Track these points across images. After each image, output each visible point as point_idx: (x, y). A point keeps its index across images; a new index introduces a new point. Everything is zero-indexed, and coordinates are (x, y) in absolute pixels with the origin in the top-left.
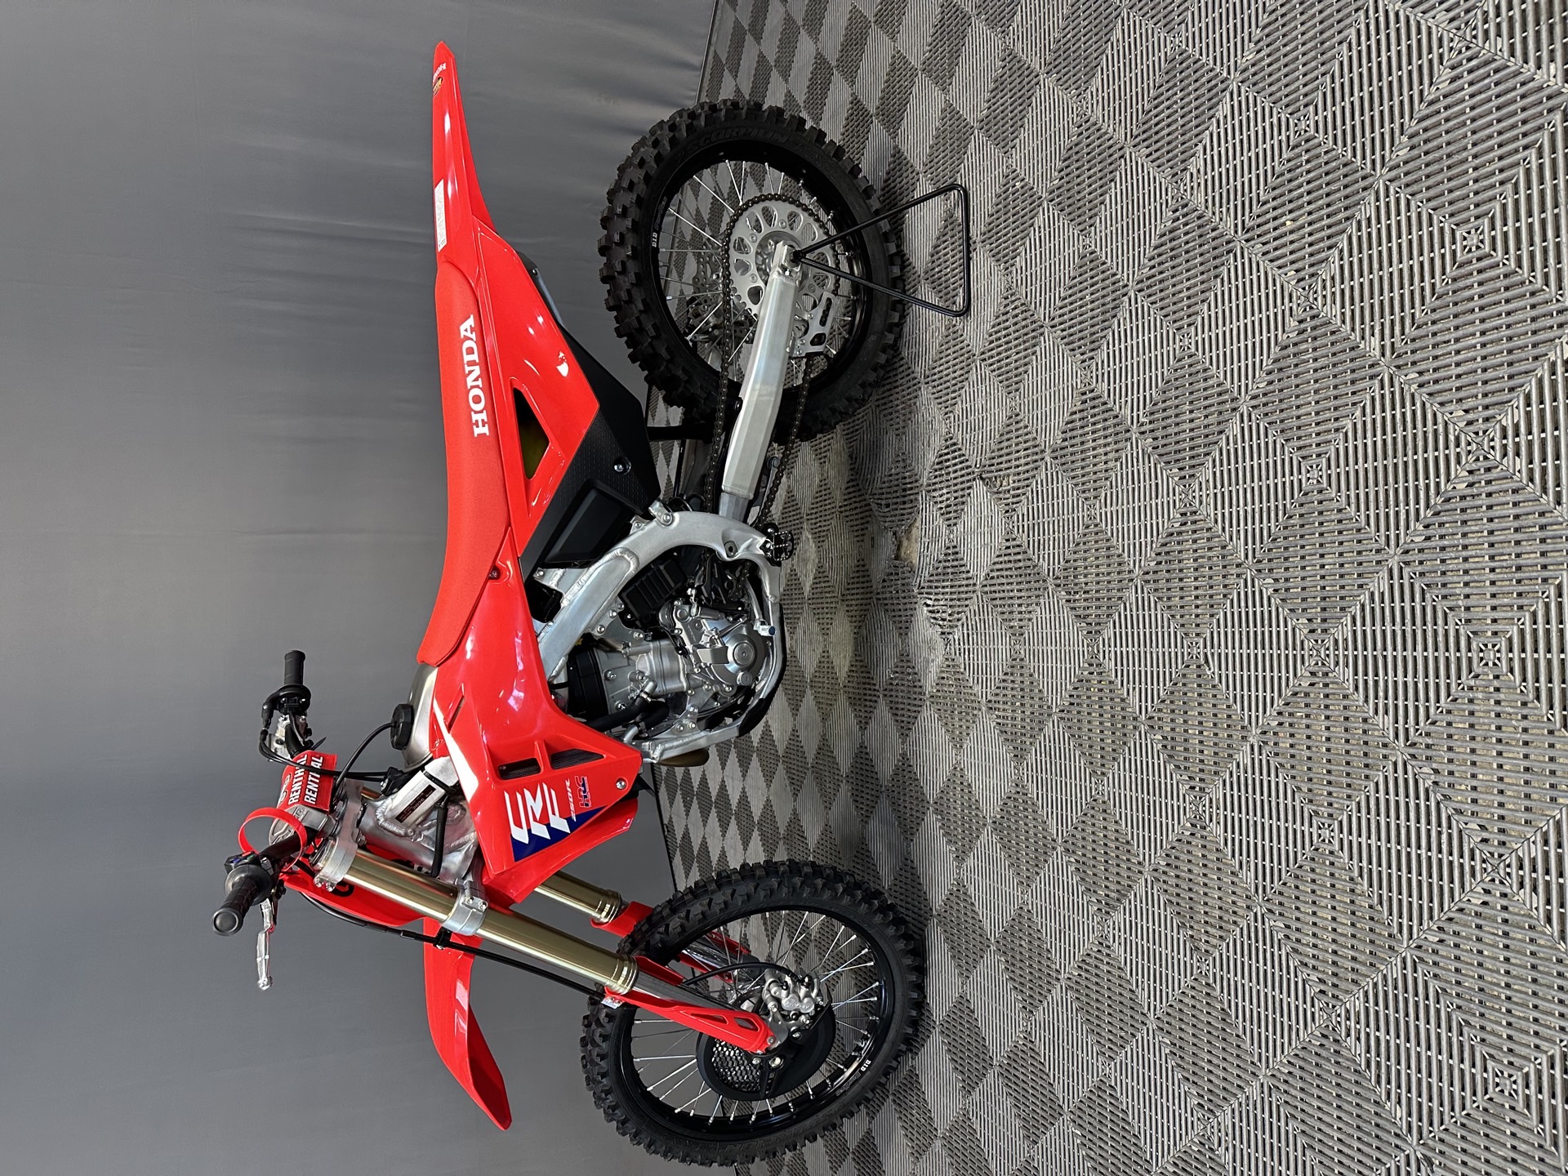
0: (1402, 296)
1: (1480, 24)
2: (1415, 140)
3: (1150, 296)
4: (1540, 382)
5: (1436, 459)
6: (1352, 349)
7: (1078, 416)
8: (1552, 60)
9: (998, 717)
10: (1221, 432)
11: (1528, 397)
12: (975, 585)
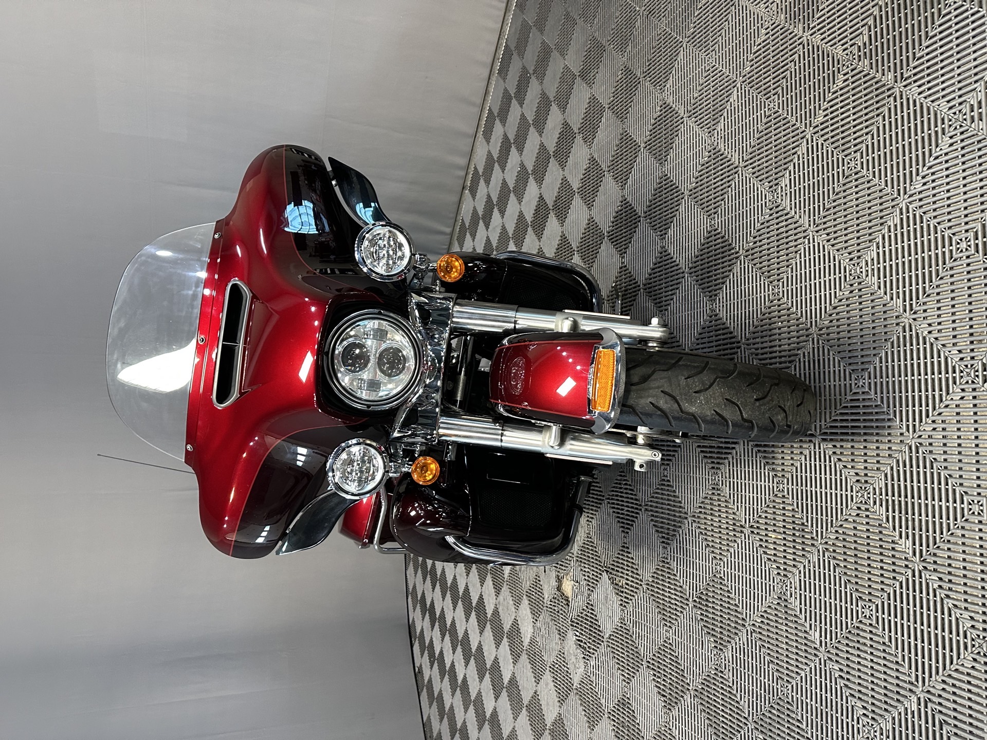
0: (831, 617)
1: (871, 494)
2: (838, 535)
3: (699, 527)
4: (900, 714)
5: (848, 723)
6: (805, 632)
7: (660, 573)
8: (908, 538)
9: (614, 726)
10: (736, 634)
11: (894, 718)
12: (603, 637)
